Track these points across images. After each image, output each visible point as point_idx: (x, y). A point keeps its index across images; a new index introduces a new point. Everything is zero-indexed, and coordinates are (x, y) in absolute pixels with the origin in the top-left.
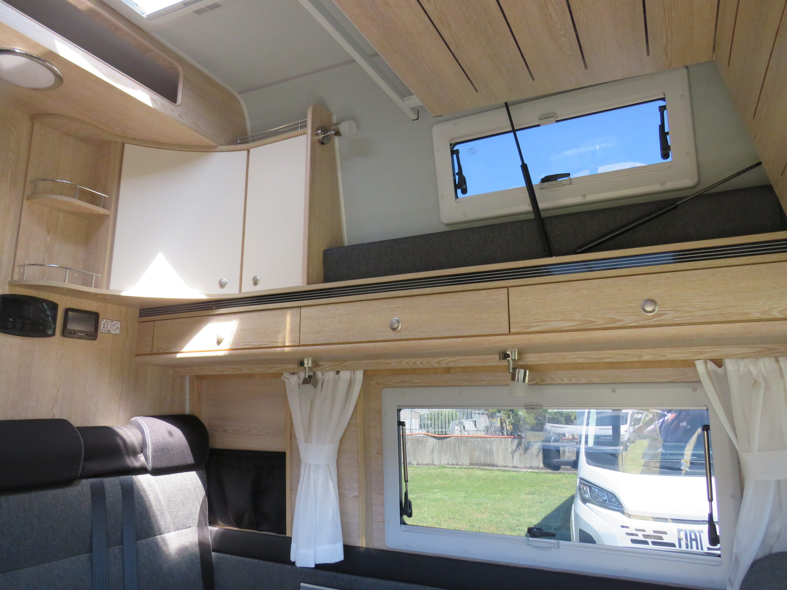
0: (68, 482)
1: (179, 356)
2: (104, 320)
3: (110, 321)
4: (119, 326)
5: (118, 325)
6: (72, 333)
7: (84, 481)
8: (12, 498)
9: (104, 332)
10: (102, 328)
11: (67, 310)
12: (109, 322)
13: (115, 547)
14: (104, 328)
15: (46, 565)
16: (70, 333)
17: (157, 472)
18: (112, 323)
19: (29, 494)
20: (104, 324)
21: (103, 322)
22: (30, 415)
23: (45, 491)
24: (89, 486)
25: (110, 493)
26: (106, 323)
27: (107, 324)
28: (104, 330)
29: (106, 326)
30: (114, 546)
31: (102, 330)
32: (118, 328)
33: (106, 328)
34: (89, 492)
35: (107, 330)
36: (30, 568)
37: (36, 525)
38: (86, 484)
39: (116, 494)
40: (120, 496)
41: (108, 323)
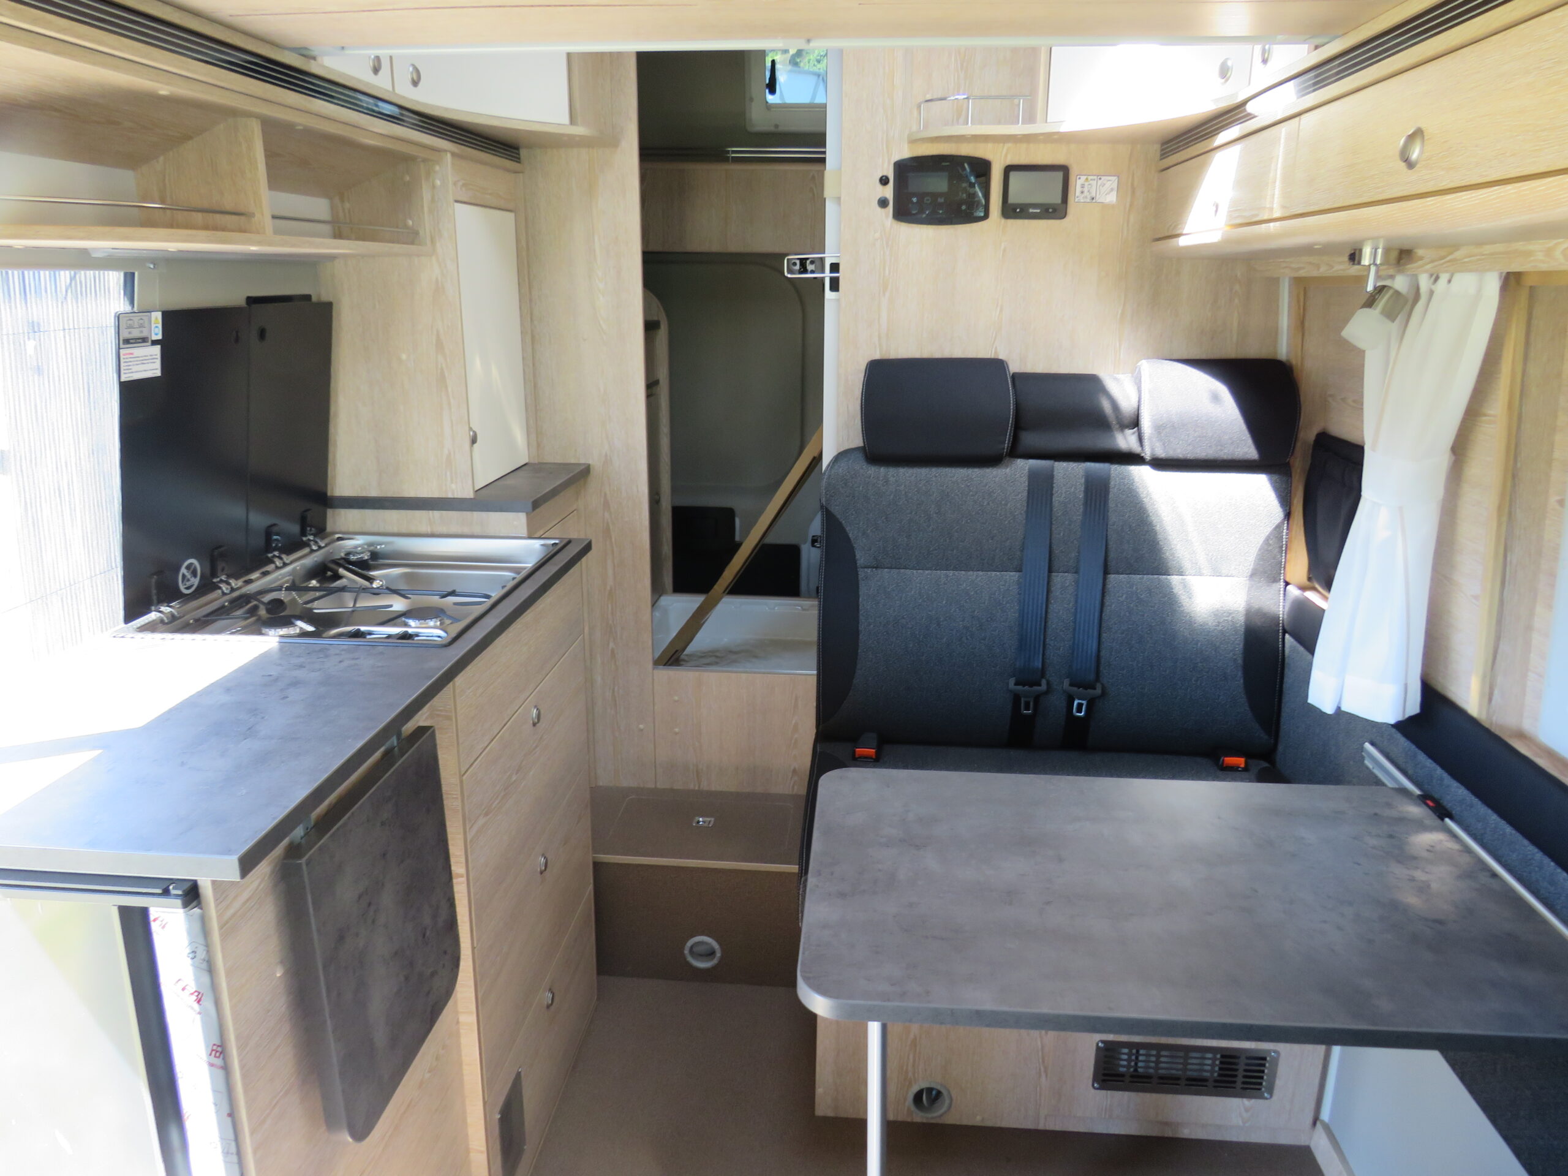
0: (993, 460)
1: (1183, 242)
2: (1082, 177)
3: (1095, 177)
4: (1115, 185)
5: (1111, 182)
6: (1018, 210)
7: (1020, 462)
8: (902, 471)
9: (1082, 201)
10: (1078, 193)
11: (1009, 169)
12: (1091, 180)
13: (1066, 574)
14: (1082, 192)
15: (951, 573)
16: (1014, 210)
17: (1161, 464)
18: (1100, 182)
19: (928, 469)
20: (1083, 186)
21: (1079, 183)
22: (958, 353)
23: (953, 469)
24: (1027, 470)
25: (1062, 488)
26: (1086, 184)
27: (1089, 185)
28: (1083, 198)
29: (1086, 190)
30: (1066, 572)
31: (1077, 197)
32: (1112, 190)
33: (1086, 193)
34: (1024, 480)
35: (1089, 197)
36: (927, 572)
37: (935, 515)
38: (1022, 467)
39: (1073, 489)
40: (1081, 496)
41: (1091, 182)
